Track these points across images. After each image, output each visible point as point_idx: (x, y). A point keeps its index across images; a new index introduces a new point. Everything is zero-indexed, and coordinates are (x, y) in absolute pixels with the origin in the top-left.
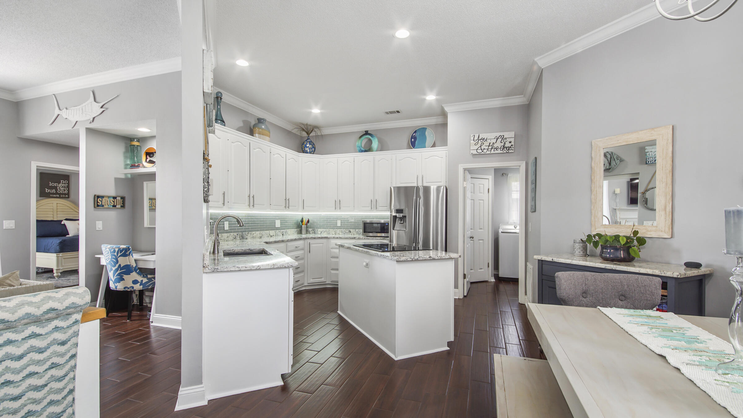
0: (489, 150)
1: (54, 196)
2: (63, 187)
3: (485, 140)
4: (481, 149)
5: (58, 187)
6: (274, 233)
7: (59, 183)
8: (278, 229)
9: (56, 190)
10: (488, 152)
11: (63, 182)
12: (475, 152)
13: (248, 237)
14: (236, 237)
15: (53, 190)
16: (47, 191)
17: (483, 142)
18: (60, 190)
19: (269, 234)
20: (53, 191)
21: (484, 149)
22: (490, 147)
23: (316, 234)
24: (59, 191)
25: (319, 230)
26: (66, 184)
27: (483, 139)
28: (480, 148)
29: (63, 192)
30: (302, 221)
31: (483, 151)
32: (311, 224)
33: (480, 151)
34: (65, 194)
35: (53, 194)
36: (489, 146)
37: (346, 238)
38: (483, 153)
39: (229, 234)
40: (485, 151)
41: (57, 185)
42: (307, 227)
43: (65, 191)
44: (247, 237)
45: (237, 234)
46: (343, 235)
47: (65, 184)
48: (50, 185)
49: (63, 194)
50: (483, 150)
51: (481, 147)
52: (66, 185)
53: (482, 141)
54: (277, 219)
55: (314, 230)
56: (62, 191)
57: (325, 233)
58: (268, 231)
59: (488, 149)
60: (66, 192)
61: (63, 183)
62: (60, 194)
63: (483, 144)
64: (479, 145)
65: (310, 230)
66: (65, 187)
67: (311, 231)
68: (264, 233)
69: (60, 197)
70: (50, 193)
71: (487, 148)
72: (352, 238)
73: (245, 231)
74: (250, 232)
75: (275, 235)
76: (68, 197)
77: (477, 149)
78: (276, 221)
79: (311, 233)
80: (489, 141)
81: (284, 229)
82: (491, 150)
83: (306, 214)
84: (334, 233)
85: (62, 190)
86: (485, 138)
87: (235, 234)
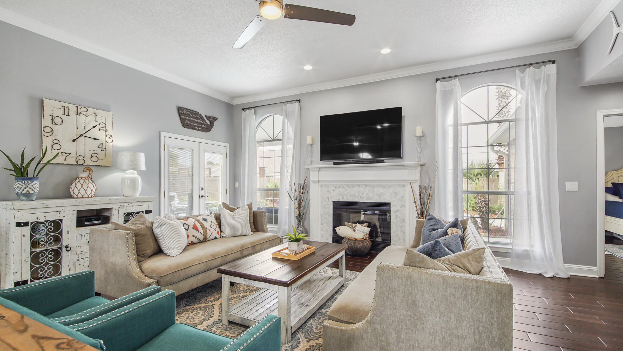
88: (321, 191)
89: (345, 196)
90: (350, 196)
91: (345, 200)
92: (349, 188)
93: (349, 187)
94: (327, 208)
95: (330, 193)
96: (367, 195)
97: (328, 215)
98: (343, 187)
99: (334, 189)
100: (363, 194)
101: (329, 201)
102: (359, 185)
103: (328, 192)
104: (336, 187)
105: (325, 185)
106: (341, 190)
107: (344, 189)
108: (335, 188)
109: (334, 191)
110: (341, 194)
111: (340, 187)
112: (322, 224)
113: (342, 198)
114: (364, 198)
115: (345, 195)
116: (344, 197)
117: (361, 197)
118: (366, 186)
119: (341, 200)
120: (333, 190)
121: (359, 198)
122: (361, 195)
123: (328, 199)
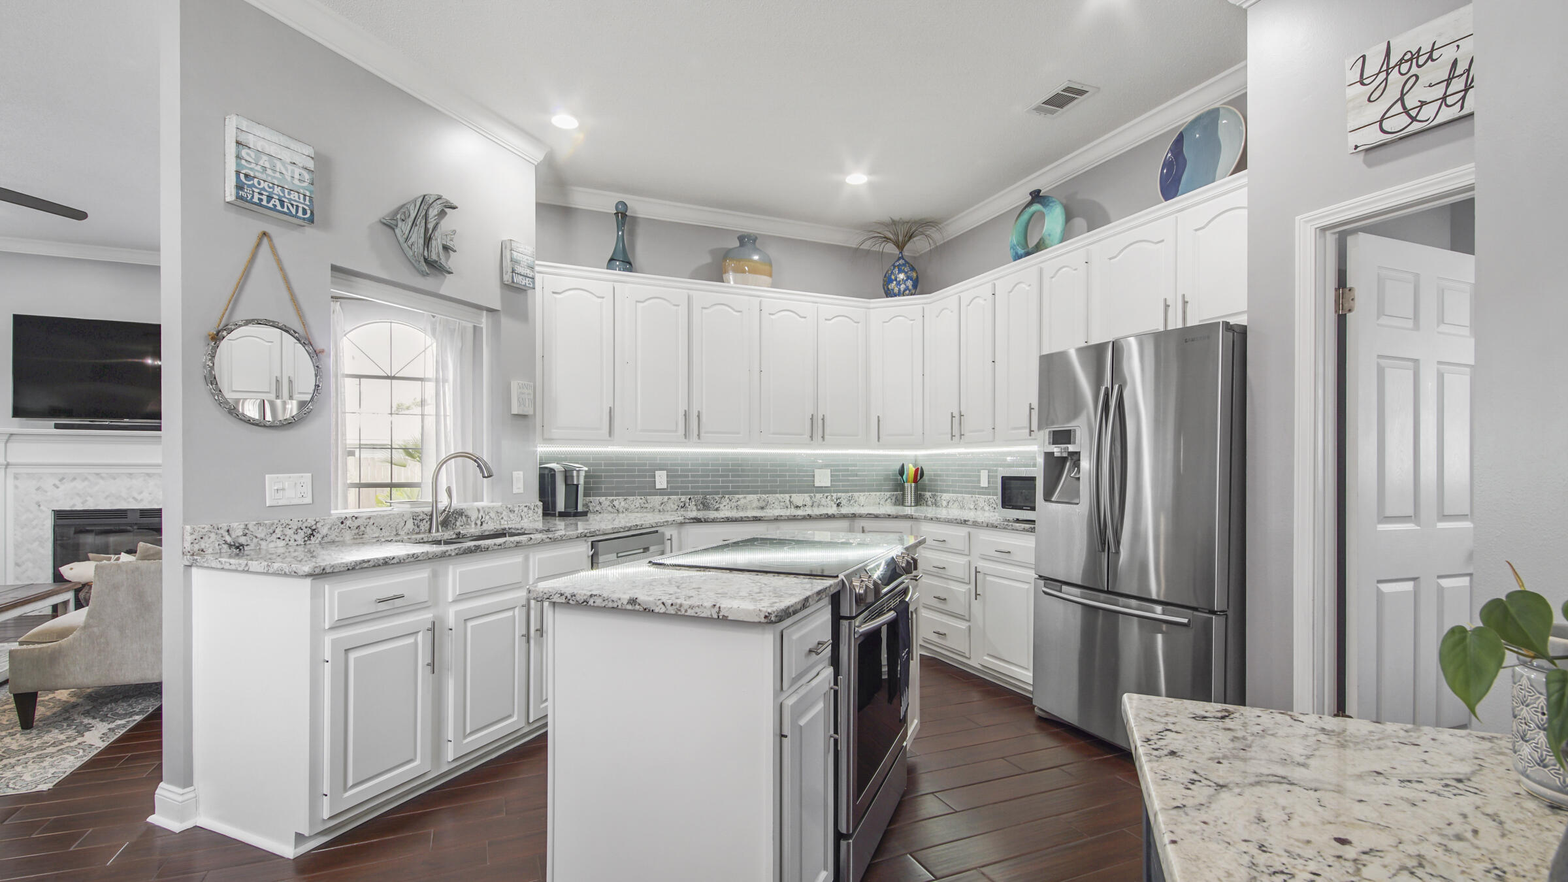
0: (1450, 101)
3: (1422, 60)
4: (1406, 111)
6: (808, 499)
8: (822, 490)
10: (1447, 114)
12: (1374, 136)
13: (722, 506)
14: (687, 505)
17: (1414, 70)
19: (791, 502)
21: (1423, 103)
22: (1458, 84)
23: (938, 506)
25: (946, 496)
27: (1411, 59)
28: (1398, 108)
30: (902, 472)
31: (1414, 119)
32: (930, 480)
33: (1397, 123)
36: (1448, 81)
37: (948, 522)
38: (1416, 126)
39: (666, 497)
40: (1427, 112)
42: (916, 489)
44: (717, 506)
45: (690, 499)
46: (992, 514)
50: (1413, 113)
51: (1402, 99)
53: (1405, 67)
54: (822, 467)
55: (934, 496)
57: (956, 504)
58: (787, 496)
59: (1444, 98)
63: (1414, 79)
64: (1393, 93)
65: (928, 494)
67: (929, 499)
68: (771, 498)
71: (1439, 91)
72: (961, 523)
73: (717, 493)
74: (727, 496)
75: (811, 504)
77: (1381, 122)
78: (816, 470)
79: (929, 503)
80: (1448, 55)
81: (847, 492)
82: (1463, 98)
83: (911, 456)
84: (972, 507)
86: (1426, 48)
87: (683, 498)
88: (16, 487)
89: (88, 498)
90: (106, 498)
91: (91, 505)
92: (102, 482)
93: (102, 478)
94: (34, 528)
95: (46, 492)
96: (150, 494)
97: (37, 543)
98: (86, 479)
99: (57, 483)
100: (141, 493)
101: (42, 511)
102: (131, 474)
103: (38, 489)
104: (63, 479)
105: (28, 474)
106: (79, 485)
107: (86, 483)
108: (61, 480)
109: (58, 488)
110: (78, 494)
111: (74, 479)
112: (17, 565)
113: (83, 503)
114: (142, 500)
115: (91, 497)
116: (86, 501)
117: (134, 498)
118: (148, 475)
119: (79, 507)
120: (54, 485)
121: (131, 500)
122: (136, 495)
123: (39, 506)
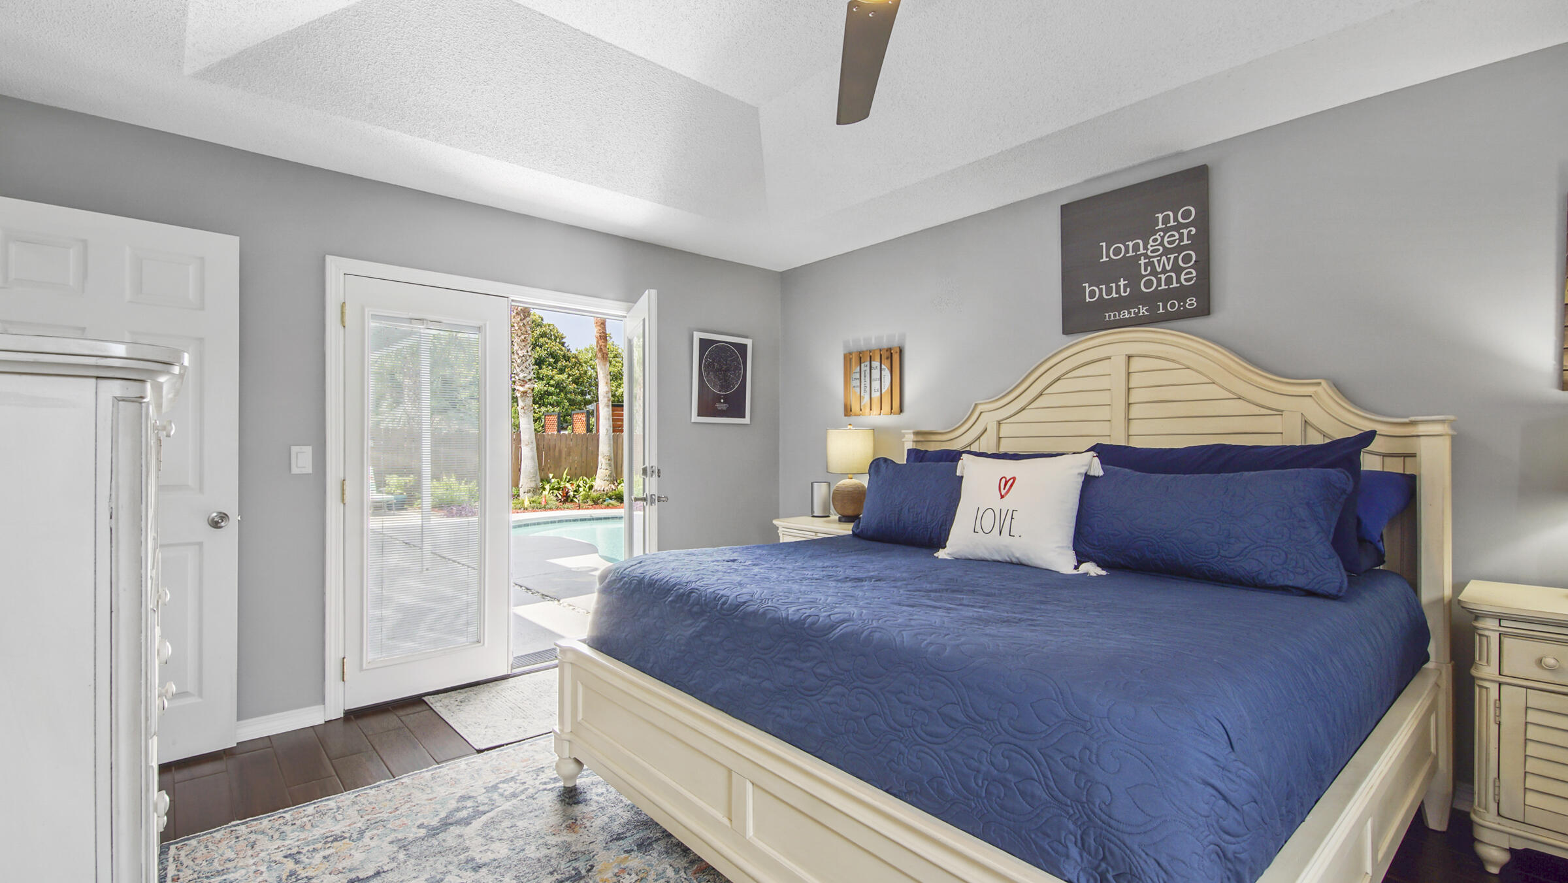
1: (1125, 314)
2: (1167, 252)
5: (1143, 261)
7: (1147, 232)
9: (1134, 278)
11: (1166, 220)
15: (1117, 281)
16: (1092, 294)
18: (1154, 273)
20: (1118, 287)
24: (1149, 284)
26: (1186, 226)
29: (1169, 280)
34: (1181, 294)
35: (1119, 304)
41: (1136, 248)
43: (1177, 269)
47: (1179, 227)
48: (1105, 259)
49: (1166, 296)
52: (1185, 232)
56: (1163, 277)
60: (1188, 277)
61: (1165, 231)
62: (1150, 300)
66: (1179, 249)
69: (1152, 320)
70: (1104, 305)
76: (1204, 310)
85: (1164, 271)
